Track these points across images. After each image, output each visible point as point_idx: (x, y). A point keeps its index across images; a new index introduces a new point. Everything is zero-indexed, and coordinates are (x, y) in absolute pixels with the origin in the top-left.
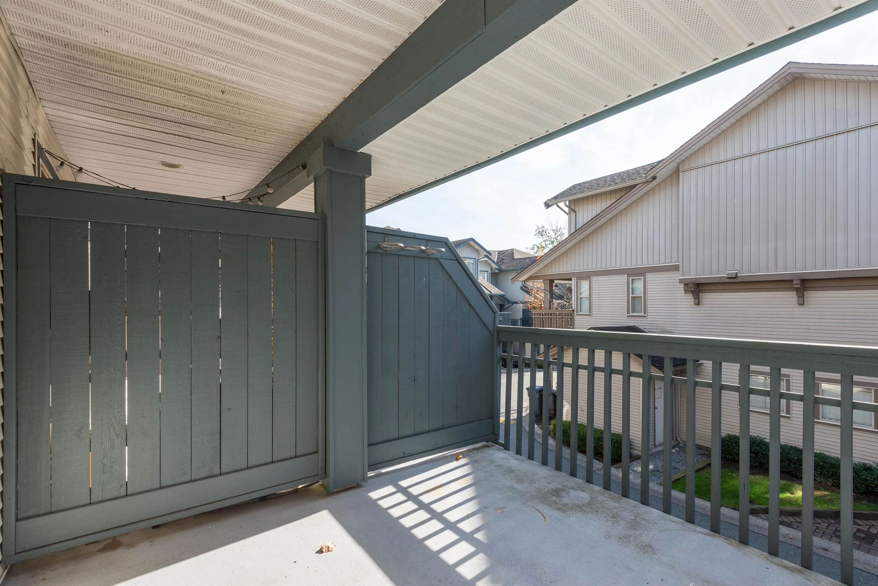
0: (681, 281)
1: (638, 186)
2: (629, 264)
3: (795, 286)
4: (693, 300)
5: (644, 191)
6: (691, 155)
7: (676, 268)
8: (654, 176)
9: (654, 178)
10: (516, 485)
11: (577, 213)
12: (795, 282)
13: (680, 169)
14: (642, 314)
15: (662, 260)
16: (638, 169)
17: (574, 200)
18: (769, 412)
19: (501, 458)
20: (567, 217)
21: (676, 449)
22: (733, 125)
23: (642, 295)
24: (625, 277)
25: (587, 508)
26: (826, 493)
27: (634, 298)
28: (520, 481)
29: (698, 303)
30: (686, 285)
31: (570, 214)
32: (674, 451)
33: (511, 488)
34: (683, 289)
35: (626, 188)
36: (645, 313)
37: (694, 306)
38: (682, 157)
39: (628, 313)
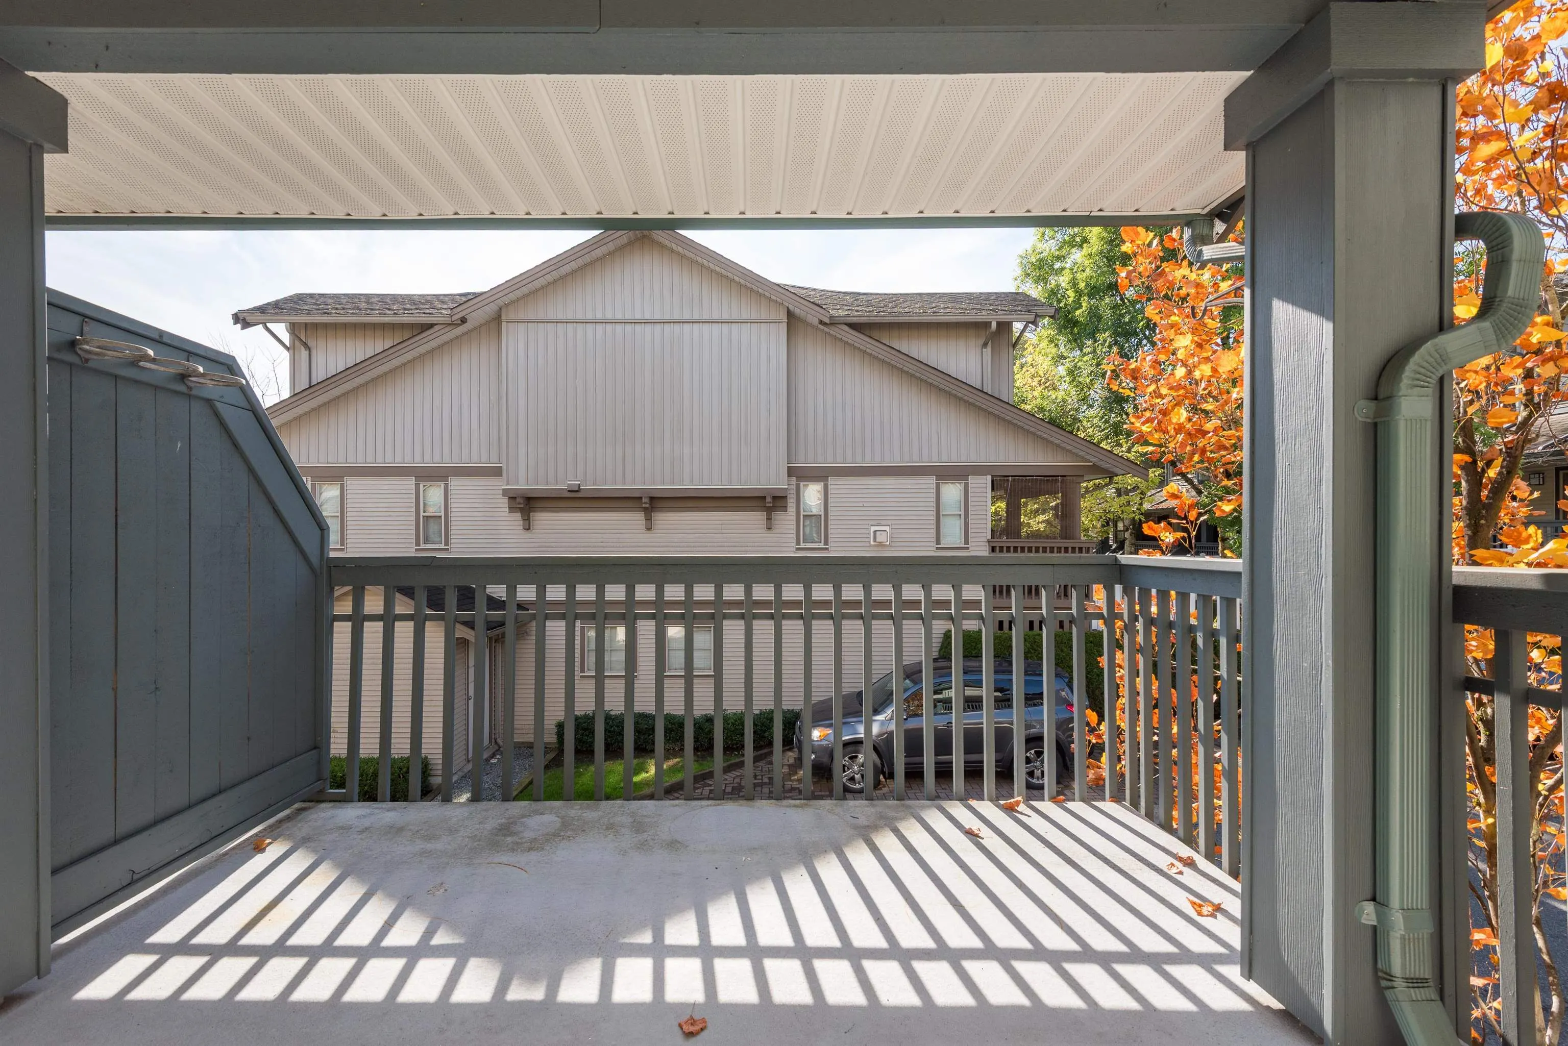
0: (505, 492)
1: (436, 328)
2: (418, 458)
3: (644, 505)
4: (521, 523)
5: (446, 338)
6: (518, 299)
7: (496, 472)
8: (463, 317)
9: (463, 321)
10: (429, 846)
11: (312, 350)
12: (644, 500)
13: (503, 317)
14: (442, 546)
15: (475, 457)
16: (429, 298)
17: (306, 324)
18: (624, 674)
19: (358, 817)
20: (286, 355)
21: (498, 757)
22: (573, 272)
23: (442, 514)
24: (412, 481)
25: (566, 832)
26: (677, 760)
27: (427, 518)
28: (429, 838)
29: (528, 528)
30: (513, 499)
31: (294, 349)
32: (496, 761)
33: (424, 853)
34: (507, 505)
35: (412, 326)
36: (447, 544)
37: (523, 532)
38: (506, 300)
39: (418, 544)
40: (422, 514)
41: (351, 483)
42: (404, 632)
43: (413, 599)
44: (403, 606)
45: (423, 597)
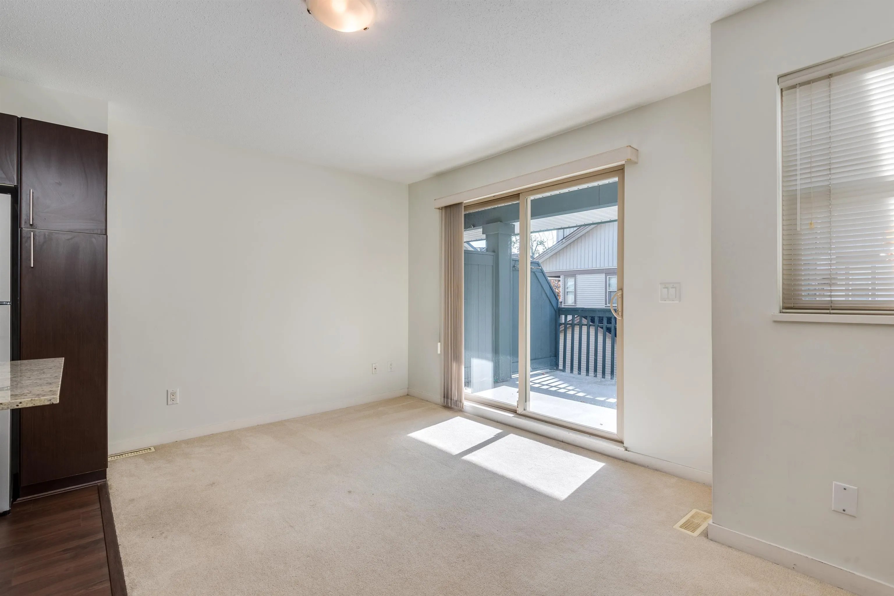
39: (606, 304)
40: (608, 290)
41: (579, 277)
42: (585, 329)
43: (587, 319)
44: (584, 321)
45: (589, 319)
